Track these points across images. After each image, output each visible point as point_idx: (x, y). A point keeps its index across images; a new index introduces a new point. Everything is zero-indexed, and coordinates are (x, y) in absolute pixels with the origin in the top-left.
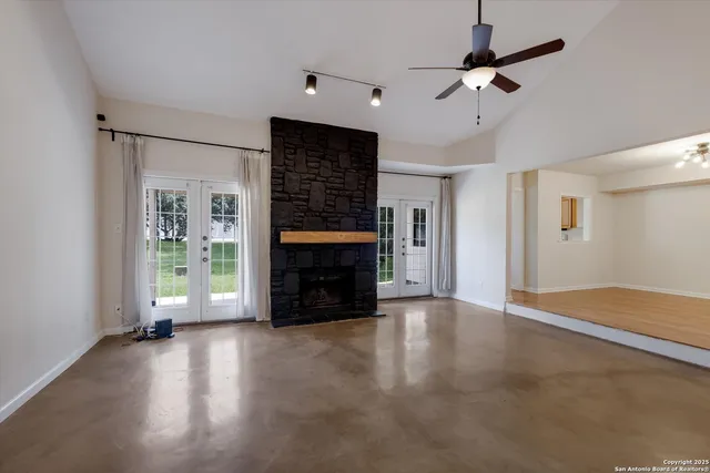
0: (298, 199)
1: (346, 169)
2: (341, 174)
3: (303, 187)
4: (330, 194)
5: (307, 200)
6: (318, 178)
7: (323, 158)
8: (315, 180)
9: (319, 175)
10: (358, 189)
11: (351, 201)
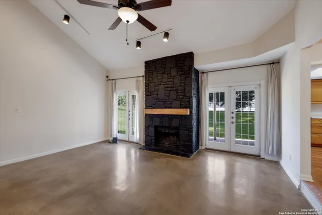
0: (154, 94)
1: (174, 76)
2: (171, 80)
3: (156, 88)
4: (167, 90)
5: (157, 94)
6: (162, 84)
7: (164, 73)
8: (161, 85)
9: (162, 82)
10: (181, 86)
11: (177, 92)
